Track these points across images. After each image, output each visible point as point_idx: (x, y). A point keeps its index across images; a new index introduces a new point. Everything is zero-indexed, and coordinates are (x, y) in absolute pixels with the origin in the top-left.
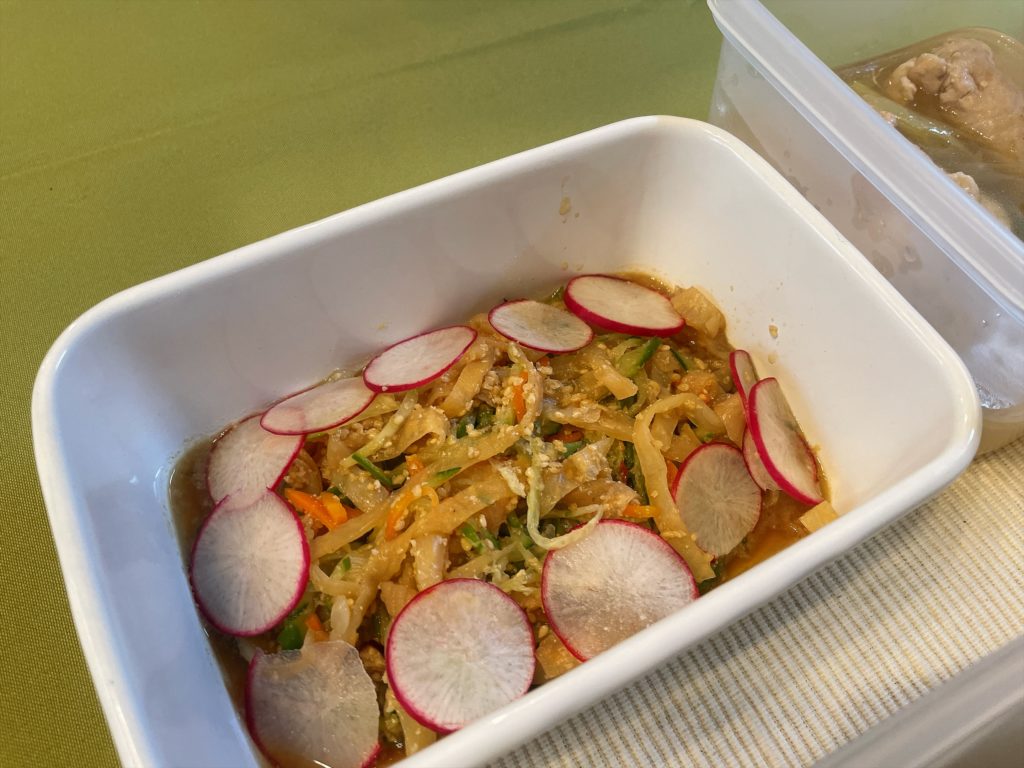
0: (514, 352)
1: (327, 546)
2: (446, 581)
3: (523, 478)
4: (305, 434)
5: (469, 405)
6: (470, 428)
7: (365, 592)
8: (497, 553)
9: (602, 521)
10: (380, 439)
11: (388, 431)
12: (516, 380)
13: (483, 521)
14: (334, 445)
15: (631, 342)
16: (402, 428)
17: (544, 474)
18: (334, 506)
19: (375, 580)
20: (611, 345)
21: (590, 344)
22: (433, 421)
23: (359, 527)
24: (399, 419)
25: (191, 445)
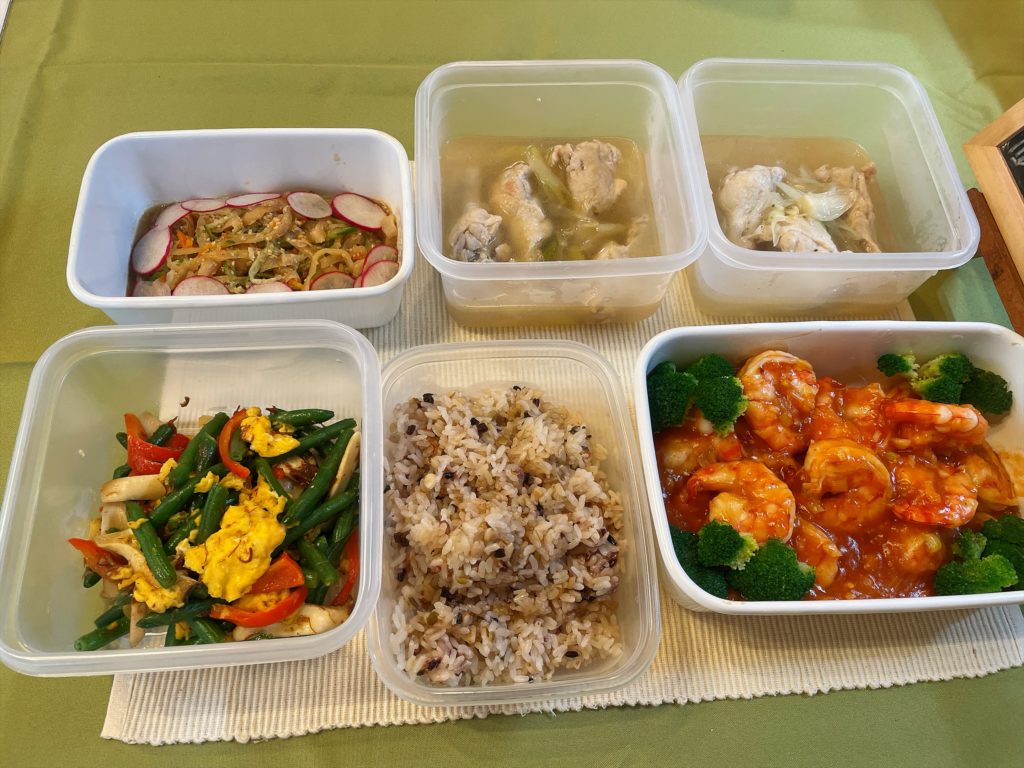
0: (285, 209)
1: (178, 252)
2: (209, 277)
3: (256, 255)
4: (191, 211)
5: (253, 222)
6: (250, 232)
7: (182, 271)
8: (235, 278)
9: (278, 281)
10: (217, 223)
11: (221, 221)
12: (275, 219)
13: (233, 263)
14: (201, 221)
15: (342, 225)
16: (226, 222)
17: (267, 257)
18: (190, 241)
19: (188, 270)
20: (334, 223)
21: (324, 219)
22: (235, 222)
23: (193, 251)
24: (226, 218)
25: (157, 204)
